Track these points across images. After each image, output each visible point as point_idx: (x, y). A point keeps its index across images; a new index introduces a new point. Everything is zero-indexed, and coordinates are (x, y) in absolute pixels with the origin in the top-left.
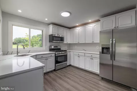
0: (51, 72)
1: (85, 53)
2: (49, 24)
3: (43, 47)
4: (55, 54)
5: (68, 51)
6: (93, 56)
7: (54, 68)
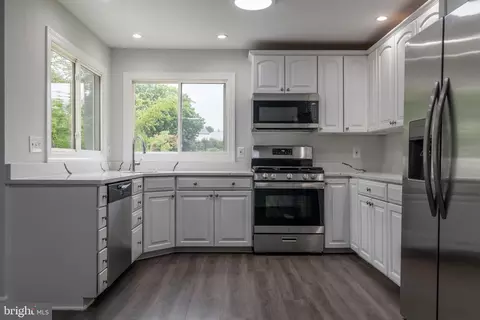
1: (388, 183)
4: (254, 181)
7: (247, 242)
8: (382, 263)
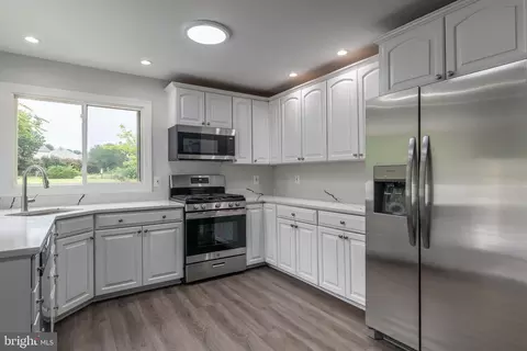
0: (166, 288)
1: (317, 210)
2: (165, 83)
3: (144, 180)
4: (185, 213)
5: (248, 200)
6: (348, 226)
7: (178, 274)
8: (311, 274)
